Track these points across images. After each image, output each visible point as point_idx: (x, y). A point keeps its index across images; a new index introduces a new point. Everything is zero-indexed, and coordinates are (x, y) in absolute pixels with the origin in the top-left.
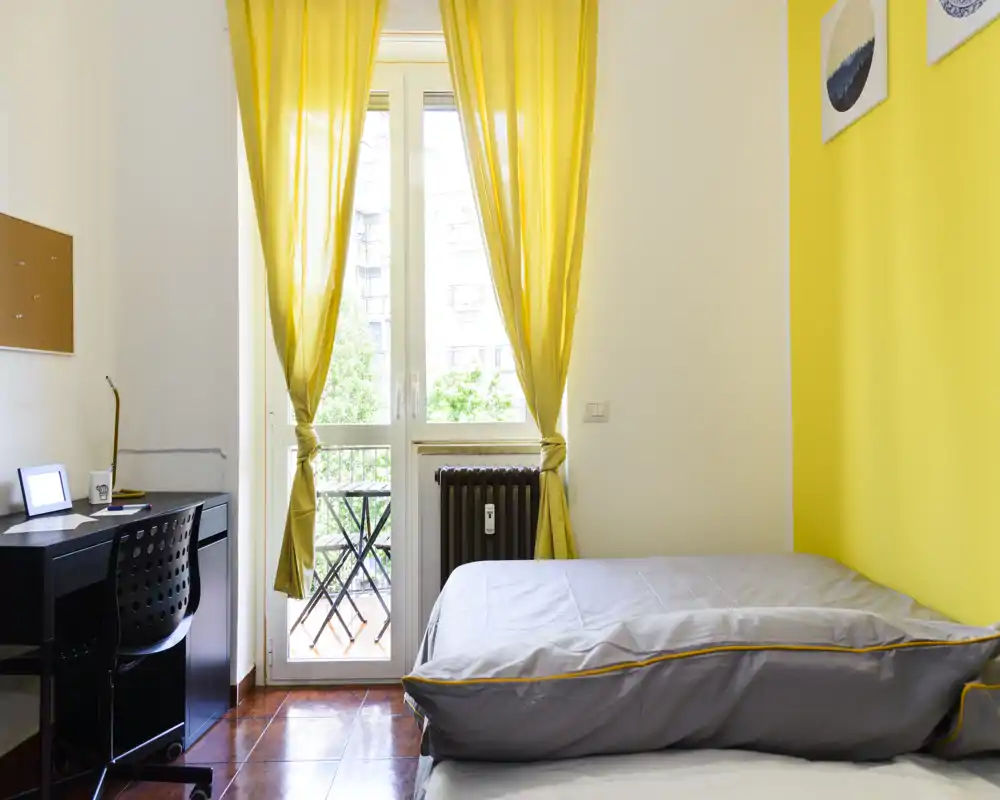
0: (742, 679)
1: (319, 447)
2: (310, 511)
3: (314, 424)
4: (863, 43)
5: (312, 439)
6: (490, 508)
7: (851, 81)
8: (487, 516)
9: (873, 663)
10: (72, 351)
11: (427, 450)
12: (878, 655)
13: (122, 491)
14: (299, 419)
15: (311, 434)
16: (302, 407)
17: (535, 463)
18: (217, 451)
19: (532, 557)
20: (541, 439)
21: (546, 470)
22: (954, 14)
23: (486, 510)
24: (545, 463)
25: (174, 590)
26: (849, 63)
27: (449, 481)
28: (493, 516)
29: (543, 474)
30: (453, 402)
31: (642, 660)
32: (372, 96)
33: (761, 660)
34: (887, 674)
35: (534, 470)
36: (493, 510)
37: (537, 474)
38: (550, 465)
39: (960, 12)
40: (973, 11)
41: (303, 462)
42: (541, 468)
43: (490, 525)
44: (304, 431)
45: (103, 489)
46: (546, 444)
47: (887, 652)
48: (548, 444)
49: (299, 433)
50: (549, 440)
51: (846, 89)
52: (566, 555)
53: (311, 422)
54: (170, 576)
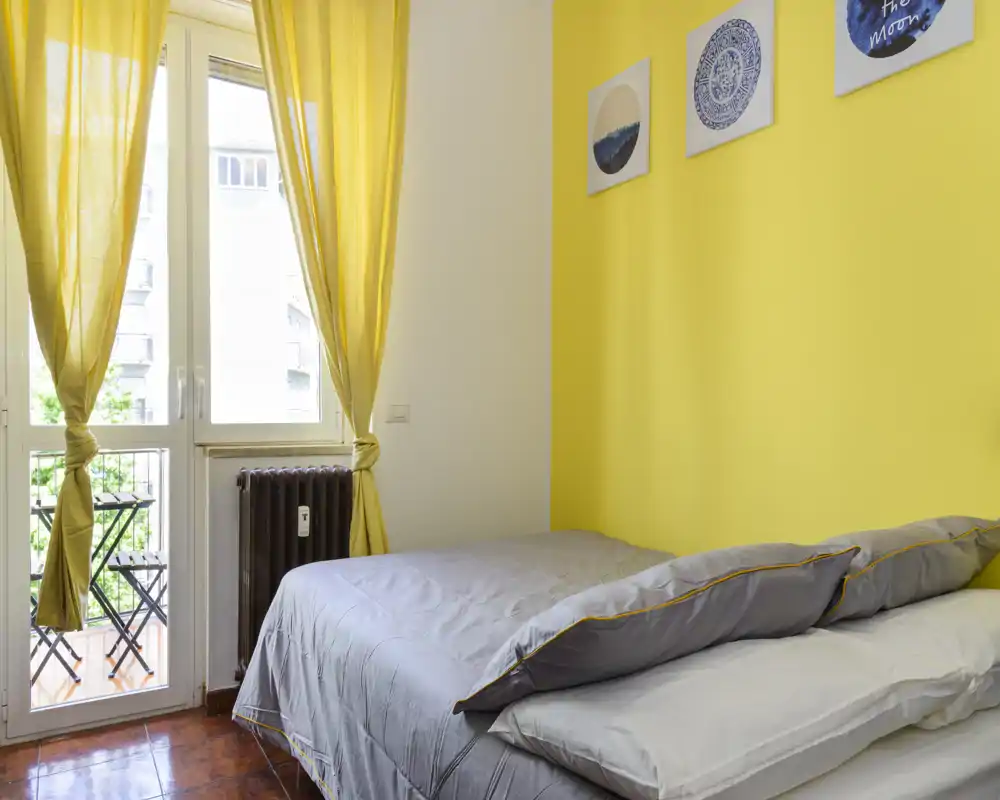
0: (751, 592)
1: (97, 451)
2: (86, 527)
4: (628, 123)
5: (89, 441)
6: (303, 510)
7: (617, 151)
8: (300, 518)
9: (806, 572)
11: (220, 453)
12: (805, 566)
14: (69, 417)
15: (88, 434)
16: (74, 403)
17: (351, 463)
20: (355, 439)
21: (359, 470)
22: (708, 125)
23: (300, 513)
24: (358, 463)
26: (615, 136)
28: (308, 517)
29: (356, 475)
30: (49, 400)
31: (701, 586)
33: (758, 577)
34: (811, 578)
35: (346, 470)
36: (308, 513)
37: (350, 473)
38: (364, 465)
39: (714, 126)
40: (723, 128)
41: (76, 470)
42: (354, 468)
43: (304, 528)
44: (77, 431)
46: (360, 444)
48: (364, 444)
49: (70, 435)
50: (363, 441)
51: (613, 156)
53: (86, 421)
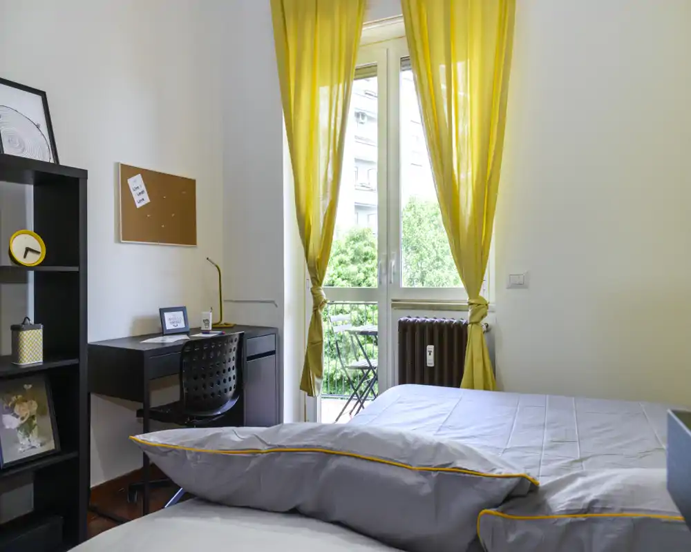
1: (325, 302)
2: (319, 342)
3: (323, 286)
5: (321, 296)
6: (430, 348)
8: (428, 353)
9: (421, 479)
10: (195, 244)
11: (397, 305)
12: (425, 473)
13: (225, 324)
14: (313, 284)
15: (320, 293)
16: (314, 276)
17: (464, 317)
18: (272, 302)
19: (458, 386)
20: (468, 300)
21: (472, 323)
23: (428, 350)
24: (472, 318)
25: (227, 380)
27: (404, 327)
28: (432, 354)
29: (469, 326)
32: (357, 69)
34: (427, 490)
35: (463, 322)
36: (433, 350)
37: (466, 325)
38: (475, 320)
41: (315, 311)
42: (468, 322)
43: (430, 360)
44: (316, 291)
45: (206, 322)
46: (471, 304)
47: (432, 473)
48: (473, 304)
49: (313, 292)
50: (473, 301)
52: (482, 386)
53: (320, 285)
54: (224, 371)
